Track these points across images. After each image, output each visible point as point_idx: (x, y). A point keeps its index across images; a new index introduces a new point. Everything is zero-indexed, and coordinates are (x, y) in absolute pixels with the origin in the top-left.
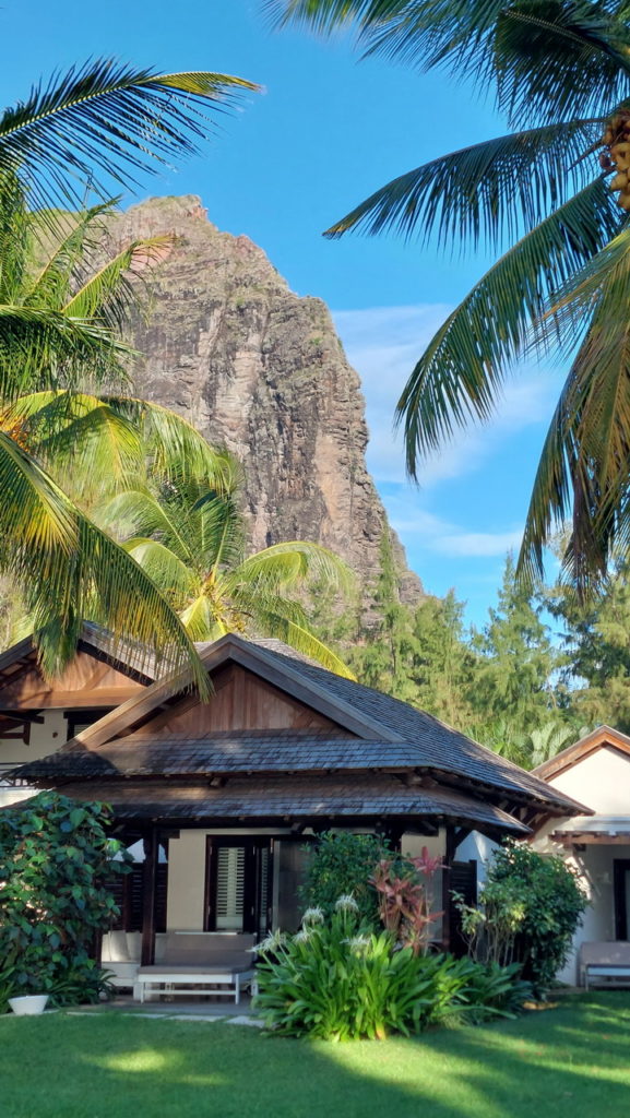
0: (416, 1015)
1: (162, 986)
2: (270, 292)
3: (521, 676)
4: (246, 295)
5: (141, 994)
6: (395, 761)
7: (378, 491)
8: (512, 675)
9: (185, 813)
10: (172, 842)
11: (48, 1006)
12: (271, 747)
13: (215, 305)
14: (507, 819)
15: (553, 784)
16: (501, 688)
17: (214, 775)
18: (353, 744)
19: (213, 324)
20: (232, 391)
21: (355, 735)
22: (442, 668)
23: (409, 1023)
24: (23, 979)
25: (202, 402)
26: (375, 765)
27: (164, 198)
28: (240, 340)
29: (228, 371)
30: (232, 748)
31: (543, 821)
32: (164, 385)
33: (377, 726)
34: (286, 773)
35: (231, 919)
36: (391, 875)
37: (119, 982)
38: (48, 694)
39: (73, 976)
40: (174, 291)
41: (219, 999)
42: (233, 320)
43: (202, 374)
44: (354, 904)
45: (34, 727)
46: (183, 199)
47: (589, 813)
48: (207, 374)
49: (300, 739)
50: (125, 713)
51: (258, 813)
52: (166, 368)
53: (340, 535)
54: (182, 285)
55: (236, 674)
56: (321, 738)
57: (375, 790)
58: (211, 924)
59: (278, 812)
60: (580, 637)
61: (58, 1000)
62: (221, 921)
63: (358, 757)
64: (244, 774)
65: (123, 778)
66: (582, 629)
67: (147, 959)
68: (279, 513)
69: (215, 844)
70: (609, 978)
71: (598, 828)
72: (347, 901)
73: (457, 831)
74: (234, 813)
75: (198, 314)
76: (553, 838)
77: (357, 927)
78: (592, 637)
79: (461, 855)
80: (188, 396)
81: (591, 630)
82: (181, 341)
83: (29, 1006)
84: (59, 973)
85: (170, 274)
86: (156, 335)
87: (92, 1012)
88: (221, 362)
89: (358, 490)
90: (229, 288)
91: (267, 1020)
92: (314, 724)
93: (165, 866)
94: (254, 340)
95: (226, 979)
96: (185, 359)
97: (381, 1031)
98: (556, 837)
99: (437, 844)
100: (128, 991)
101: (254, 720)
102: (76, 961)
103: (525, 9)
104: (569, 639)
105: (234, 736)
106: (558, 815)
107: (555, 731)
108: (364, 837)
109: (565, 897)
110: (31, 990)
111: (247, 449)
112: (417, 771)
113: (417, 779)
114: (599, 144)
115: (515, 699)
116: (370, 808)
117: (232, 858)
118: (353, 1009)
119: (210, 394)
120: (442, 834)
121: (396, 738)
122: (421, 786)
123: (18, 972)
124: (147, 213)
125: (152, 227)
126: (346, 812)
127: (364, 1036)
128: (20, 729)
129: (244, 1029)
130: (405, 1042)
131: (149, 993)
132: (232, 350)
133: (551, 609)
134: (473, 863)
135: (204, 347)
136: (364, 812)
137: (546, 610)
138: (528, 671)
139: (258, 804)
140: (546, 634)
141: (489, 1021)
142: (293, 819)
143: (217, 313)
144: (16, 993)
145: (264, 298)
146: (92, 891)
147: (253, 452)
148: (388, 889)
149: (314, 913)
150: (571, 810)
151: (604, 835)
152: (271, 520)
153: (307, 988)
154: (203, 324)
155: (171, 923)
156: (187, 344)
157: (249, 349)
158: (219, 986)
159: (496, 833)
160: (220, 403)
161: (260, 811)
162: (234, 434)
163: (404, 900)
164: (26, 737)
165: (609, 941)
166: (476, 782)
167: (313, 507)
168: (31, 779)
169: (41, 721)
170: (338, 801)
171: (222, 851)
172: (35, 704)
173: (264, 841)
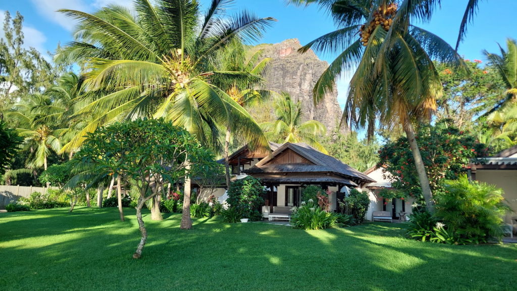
0: (325, 225)
1: (275, 218)
2: (314, 60)
3: (371, 150)
4: (308, 61)
5: (270, 219)
6: (323, 170)
7: (340, 107)
8: (369, 150)
9: (278, 181)
10: (278, 187)
11: (248, 221)
12: (297, 167)
13: (301, 64)
14: (352, 183)
15: (368, 176)
16: (366, 153)
17: (284, 173)
18: (315, 166)
19: (301, 68)
20: (305, 84)
21: (315, 164)
22: (352, 148)
23: (323, 227)
24: (244, 215)
25: (298, 87)
26: (319, 171)
27: (289, 39)
28: (307, 72)
29: (304, 79)
30: (290, 167)
31: (364, 184)
32: (289, 83)
33: (320, 162)
34: (300, 172)
35: (291, 204)
36: (321, 195)
37: (265, 217)
38: (254, 155)
39: (255, 215)
40: (291, 61)
41: (285, 221)
42: (306, 67)
43: (298, 80)
44: (312, 201)
45: (252, 162)
46: (294, 39)
47: (375, 182)
48: (299, 80)
49: (303, 165)
50: (266, 159)
51: (293, 181)
52: (290, 79)
53: (331, 117)
54: (294, 60)
55: (289, 151)
56: (308, 165)
57: (319, 176)
58: (286, 205)
59: (298, 181)
60: (386, 141)
61: (250, 220)
62: (289, 204)
63: (316, 169)
64: (290, 173)
65: (265, 173)
66: (387, 139)
67: (271, 212)
68: (316, 112)
69: (287, 188)
70: (381, 219)
71: (377, 185)
72: (311, 200)
73: (341, 186)
74: (288, 181)
75: (298, 66)
76: (366, 187)
77: (313, 206)
78: (389, 141)
79: (342, 191)
80: (295, 85)
81: (389, 139)
82: (293, 73)
83: (244, 221)
84: (251, 214)
85: (291, 57)
86: (288, 72)
87: (258, 222)
88: (303, 77)
89: (335, 106)
90: (304, 60)
91: (292, 225)
92: (307, 162)
93: (276, 193)
94: (310, 72)
95: (288, 216)
96: (294, 77)
97: (317, 228)
98: (367, 187)
99: (336, 189)
100: (268, 219)
101: (293, 161)
102: (255, 211)
103: (337, 3)
104: (384, 141)
105: (289, 164)
106: (368, 182)
107: (373, 163)
108: (316, 187)
109: (364, 200)
110: (245, 218)
111: (309, 97)
112: (329, 172)
113: (329, 174)
114: (359, 31)
115: (370, 156)
116: (318, 180)
117: (291, 190)
118: (311, 223)
119: (300, 85)
120: (337, 186)
121: (324, 165)
122: (329, 175)
123: (242, 213)
124: (285, 43)
125: (286, 46)
126: (312, 181)
127: (313, 229)
128: (249, 162)
129: (288, 227)
130: (322, 230)
131: (271, 219)
132: (305, 74)
133: (379, 134)
134: (345, 193)
135: (299, 74)
136: (317, 181)
137: (377, 134)
138: (373, 149)
139: (294, 179)
140: (378, 140)
141: (343, 227)
142: (301, 182)
143: (302, 66)
144: (242, 218)
145: (313, 61)
146: (258, 197)
147: (310, 98)
148: (320, 198)
149: (304, 203)
150: (371, 182)
151: (379, 187)
152: (314, 114)
153: (301, 218)
154: (298, 68)
155: (278, 204)
156: (295, 73)
157: (309, 74)
158: (286, 218)
159: (349, 186)
160: (302, 87)
161: (294, 180)
162: (306, 94)
163: (324, 200)
164: (250, 164)
165: (381, 211)
166: (345, 175)
167: (324, 111)
168: (247, 173)
169: (253, 160)
170: (311, 179)
171: (289, 189)
172: (251, 157)
173: (297, 187)
